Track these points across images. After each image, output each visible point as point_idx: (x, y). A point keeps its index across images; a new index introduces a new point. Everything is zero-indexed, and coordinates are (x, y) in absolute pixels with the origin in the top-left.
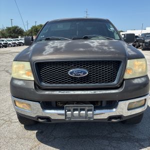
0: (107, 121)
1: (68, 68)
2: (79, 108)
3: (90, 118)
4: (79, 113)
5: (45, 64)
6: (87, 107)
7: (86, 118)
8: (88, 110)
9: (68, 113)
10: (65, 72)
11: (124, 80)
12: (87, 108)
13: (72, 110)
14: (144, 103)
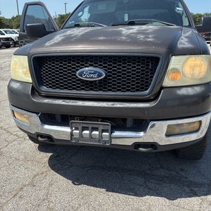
0: (133, 149)
1: (77, 67)
2: (90, 126)
3: (105, 142)
4: (90, 134)
5: (47, 60)
6: (101, 125)
7: (99, 141)
8: (103, 131)
9: (75, 131)
10: (73, 72)
11: (162, 88)
12: (101, 128)
13: (80, 128)
14: (197, 128)
